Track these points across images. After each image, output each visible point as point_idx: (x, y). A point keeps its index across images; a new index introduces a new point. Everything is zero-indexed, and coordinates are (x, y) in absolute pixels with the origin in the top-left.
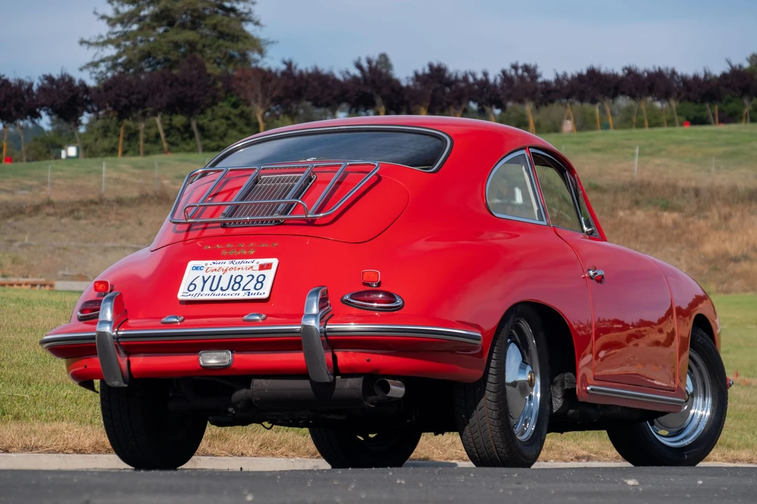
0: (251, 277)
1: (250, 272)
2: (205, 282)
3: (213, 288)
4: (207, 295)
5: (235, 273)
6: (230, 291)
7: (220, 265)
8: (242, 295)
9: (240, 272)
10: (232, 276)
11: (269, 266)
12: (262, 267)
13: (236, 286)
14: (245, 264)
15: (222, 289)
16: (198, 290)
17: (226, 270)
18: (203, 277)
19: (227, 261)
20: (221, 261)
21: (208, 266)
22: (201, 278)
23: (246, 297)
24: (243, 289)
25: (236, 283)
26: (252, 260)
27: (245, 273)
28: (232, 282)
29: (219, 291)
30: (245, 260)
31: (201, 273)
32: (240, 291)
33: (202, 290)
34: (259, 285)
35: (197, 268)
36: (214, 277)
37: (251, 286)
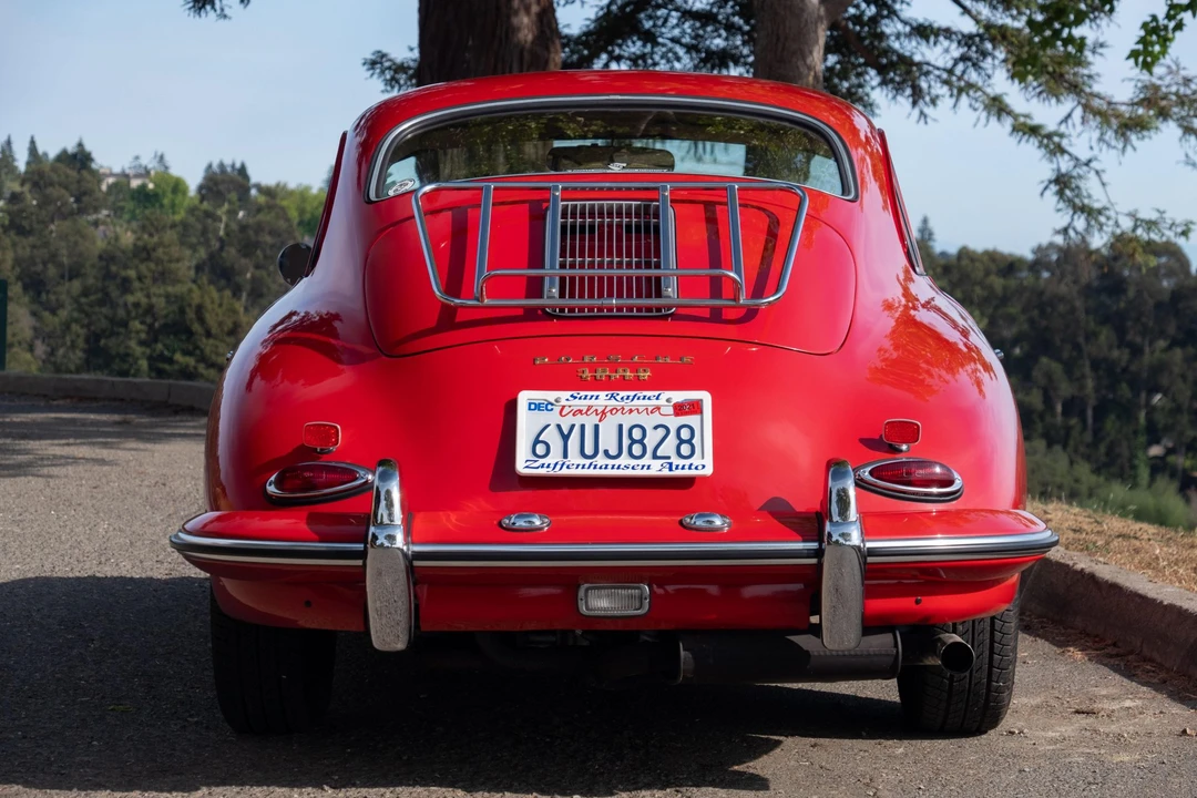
0: (661, 432)
1: (657, 419)
2: (566, 438)
3: (589, 450)
4: (576, 467)
5: (627, 420)
6: (624, 460)
7: (588, 402)
8: (656, 469)
9: (634, 419)
10: (621, 426)
11: (695, 408)
12: (680, 409)
13: (637, 449)
14: (641, 402)
15: (606, 452)
16: (555, 456)
17: (603, 412)
18: (559, 426)
19: (602, 394)
20: (590, 393)
21: (563, 402)
22: (552, 430)
23: (666, 472)
24: (655, 457)
25: (634, 441)
26: (656, 393)
27: (649, 422)
28: (626, 442)
29: (600, 460)
30: (641, 394)
31: (553, 418)
32: (647, 460)
33: (565, 456)
34: (685, 449)
35: (538, 407)
36: (583, 427)
37: (668, 447)
